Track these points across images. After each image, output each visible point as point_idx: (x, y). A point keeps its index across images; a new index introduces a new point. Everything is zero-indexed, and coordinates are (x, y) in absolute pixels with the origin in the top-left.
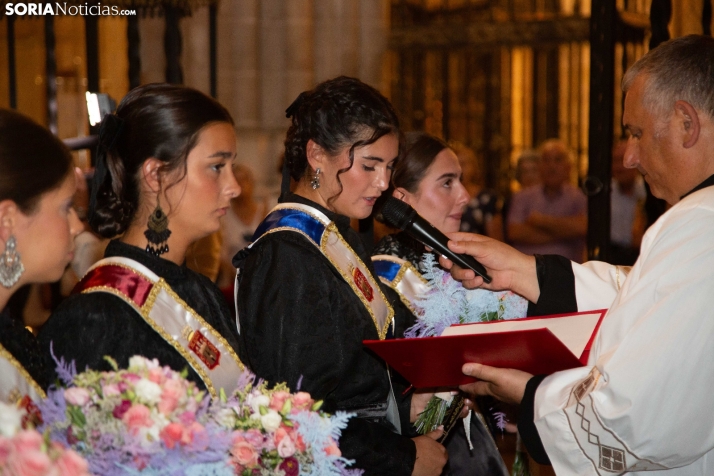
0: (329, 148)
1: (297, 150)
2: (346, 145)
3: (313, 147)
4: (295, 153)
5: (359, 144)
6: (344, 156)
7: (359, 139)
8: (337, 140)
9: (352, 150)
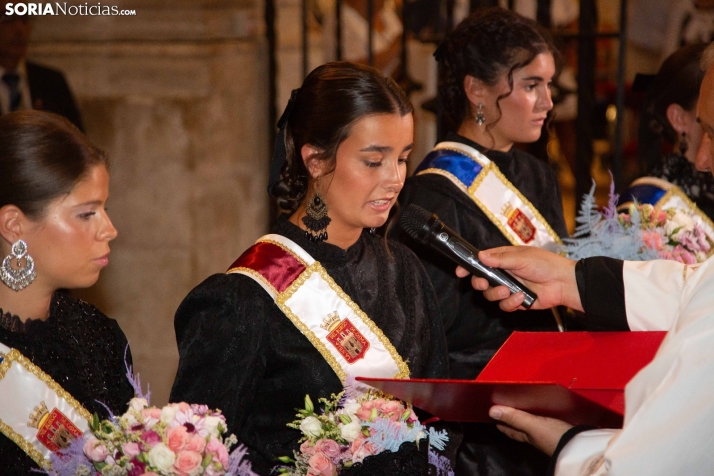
0: (487, 79)
1: (453, 90)
2: (504, 71)
3: (471, 81)
4: (452, 94)
5: (517, 67)
6: (503, 82)
7: (516, 62)
8: (494, 69)
9: (510, 75)
